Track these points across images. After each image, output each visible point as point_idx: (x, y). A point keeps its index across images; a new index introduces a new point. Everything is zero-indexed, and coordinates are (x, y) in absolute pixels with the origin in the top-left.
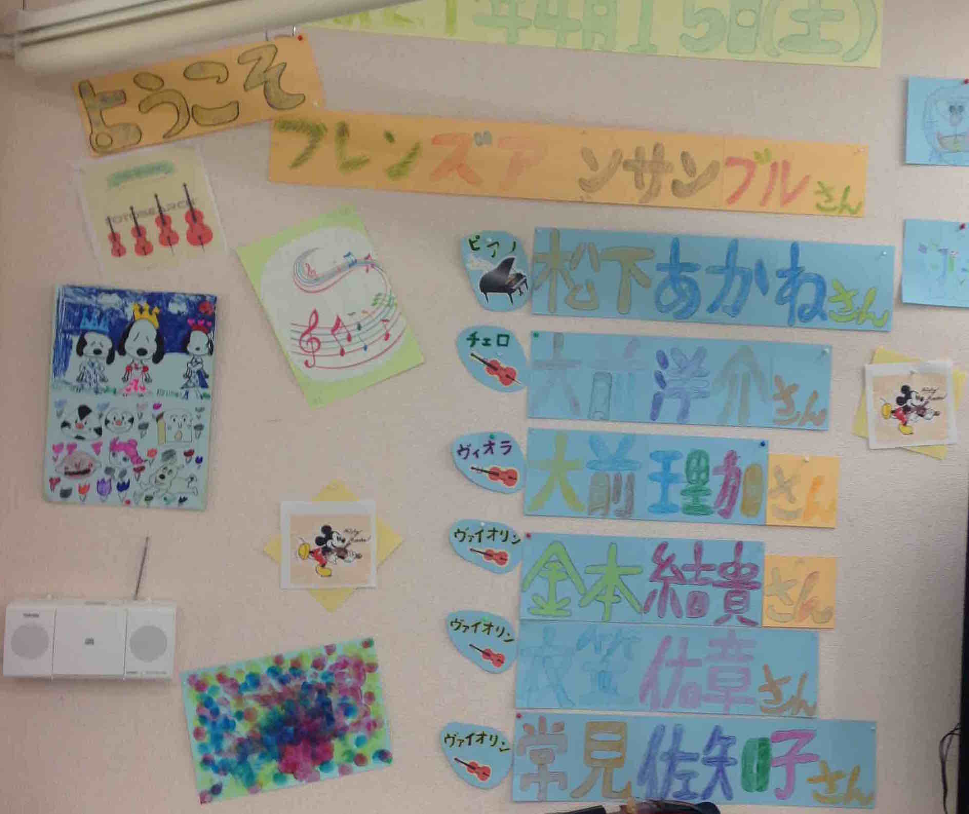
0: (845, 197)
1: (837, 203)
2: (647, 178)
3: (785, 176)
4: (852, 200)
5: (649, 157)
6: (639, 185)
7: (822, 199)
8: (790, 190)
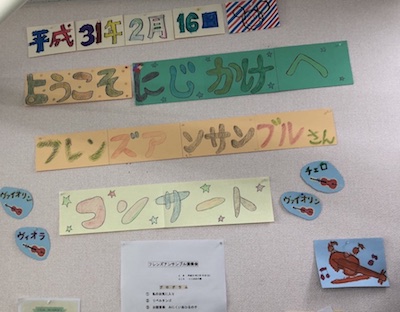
0: (325, 135)
1: (321, 139)
2: (218, 141)
3: (290, 129)
4: (329, 137)
5: (217, 131)
6: (214, 145)
7: (312, 138)
8: (294, 136)
